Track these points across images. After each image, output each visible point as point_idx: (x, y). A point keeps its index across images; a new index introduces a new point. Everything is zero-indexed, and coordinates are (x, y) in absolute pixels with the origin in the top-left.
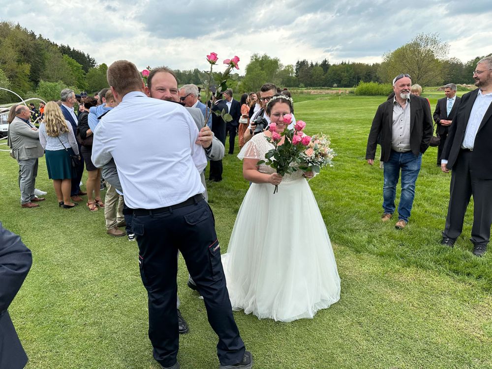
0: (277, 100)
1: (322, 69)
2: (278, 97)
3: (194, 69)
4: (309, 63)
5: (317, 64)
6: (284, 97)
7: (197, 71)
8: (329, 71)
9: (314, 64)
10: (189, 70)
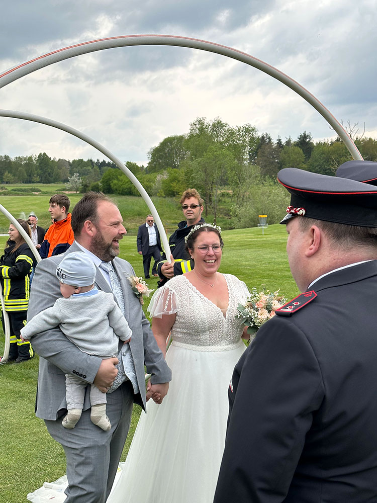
0: (202, 229)
1: (301, 151)
2: (202, 226)
3: (38, 154)
4: (275, 141)
5: (288, 142)
6: (209, 225)
7: (43, 158)
8: (315, 154)
9: (284, 142)
10: (29, 156)
